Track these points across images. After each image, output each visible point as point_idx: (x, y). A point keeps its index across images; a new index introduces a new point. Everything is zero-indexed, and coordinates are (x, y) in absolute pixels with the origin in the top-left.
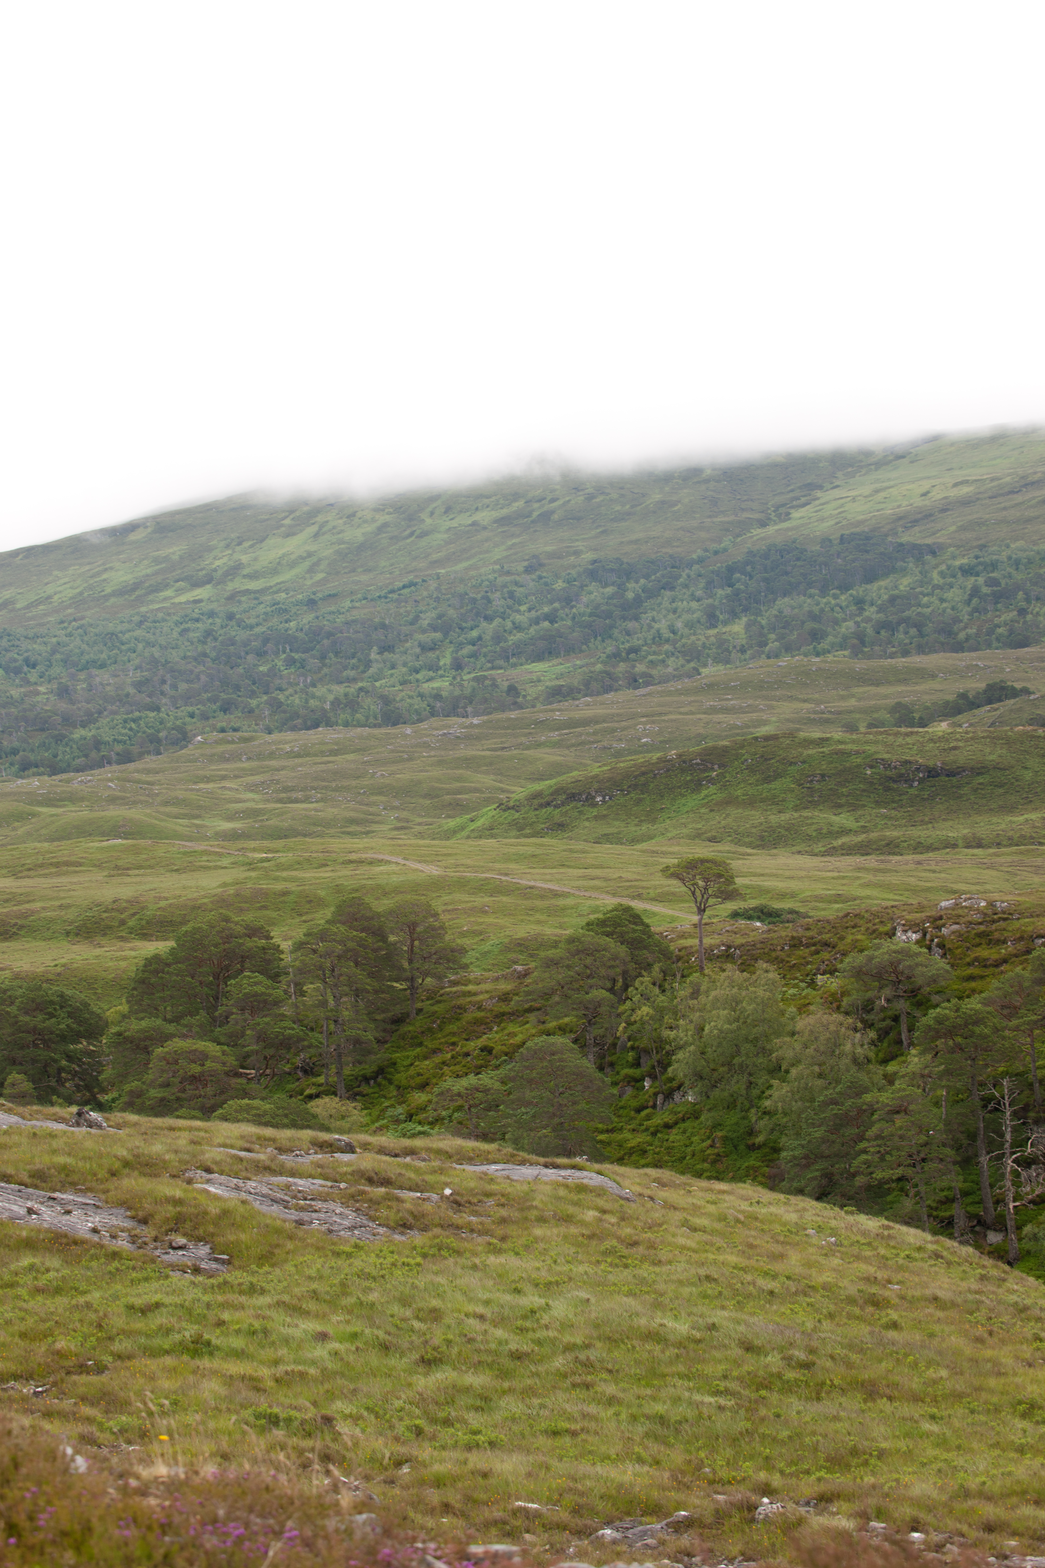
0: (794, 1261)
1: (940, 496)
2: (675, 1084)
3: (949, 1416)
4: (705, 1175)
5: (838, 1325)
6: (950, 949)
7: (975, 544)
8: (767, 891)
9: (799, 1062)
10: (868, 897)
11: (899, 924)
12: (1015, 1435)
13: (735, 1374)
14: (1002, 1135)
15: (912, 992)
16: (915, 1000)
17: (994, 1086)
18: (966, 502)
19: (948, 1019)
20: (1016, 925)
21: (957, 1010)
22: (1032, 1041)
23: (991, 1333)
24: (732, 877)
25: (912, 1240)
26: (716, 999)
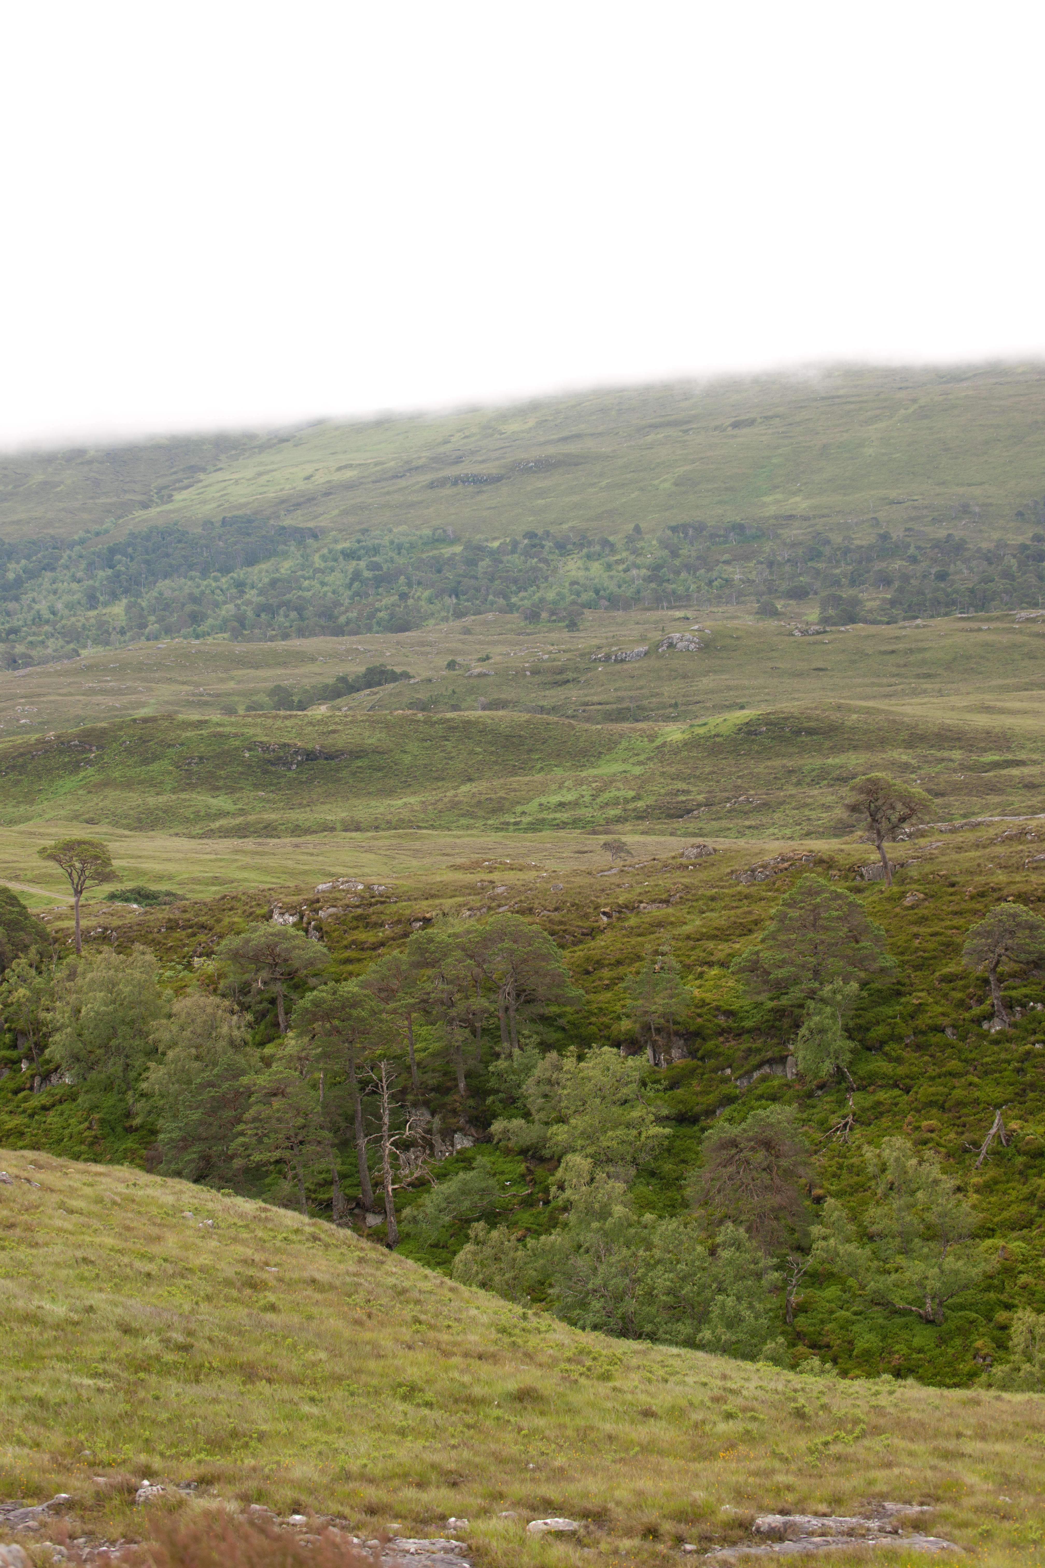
0: (171, 1243)
1: (323, 480)
2: (52, 1066)
3: (329, 1399)
4: (83, 1157)
5: (216, 1307)
6: (327, 932)
7: (357, 528)
8: (144, 873)
9: (176, 1044)
10: (246, 880)
11: (275, 906)
12: (395, 1417)
13: (113, 1356)
14: (380, 1118)
15: (289, 974)
16: (292, 983)
17: (372, 1069)
18: (349, 486)
19: (325, 1002)
20: (394, 908)
21: (334, 993)
22: (410, 1024)
23: (369, 1316)
24: (109, 859)
25: (289, 1223)
26: (93, 981)
